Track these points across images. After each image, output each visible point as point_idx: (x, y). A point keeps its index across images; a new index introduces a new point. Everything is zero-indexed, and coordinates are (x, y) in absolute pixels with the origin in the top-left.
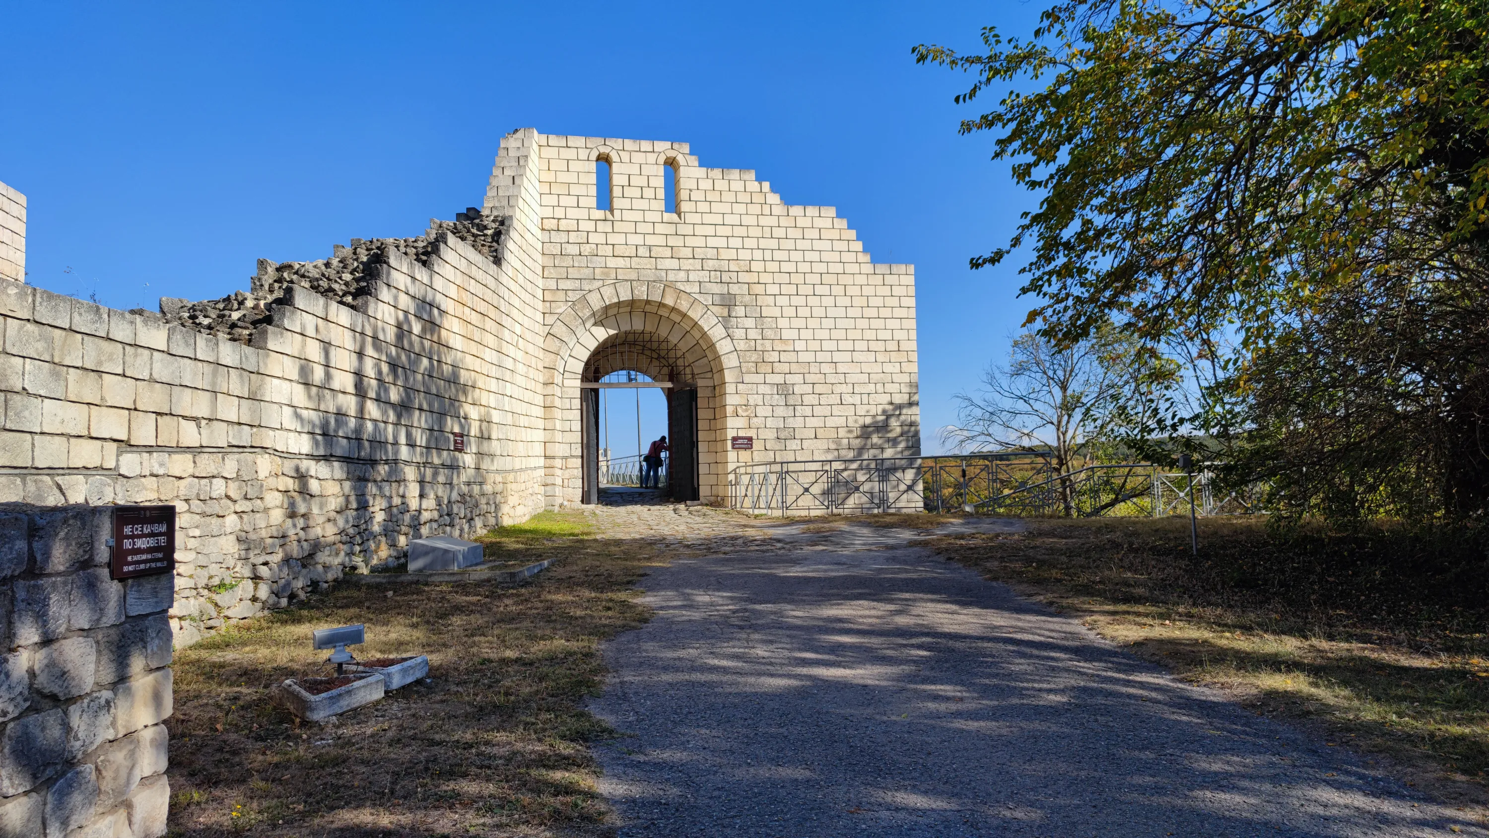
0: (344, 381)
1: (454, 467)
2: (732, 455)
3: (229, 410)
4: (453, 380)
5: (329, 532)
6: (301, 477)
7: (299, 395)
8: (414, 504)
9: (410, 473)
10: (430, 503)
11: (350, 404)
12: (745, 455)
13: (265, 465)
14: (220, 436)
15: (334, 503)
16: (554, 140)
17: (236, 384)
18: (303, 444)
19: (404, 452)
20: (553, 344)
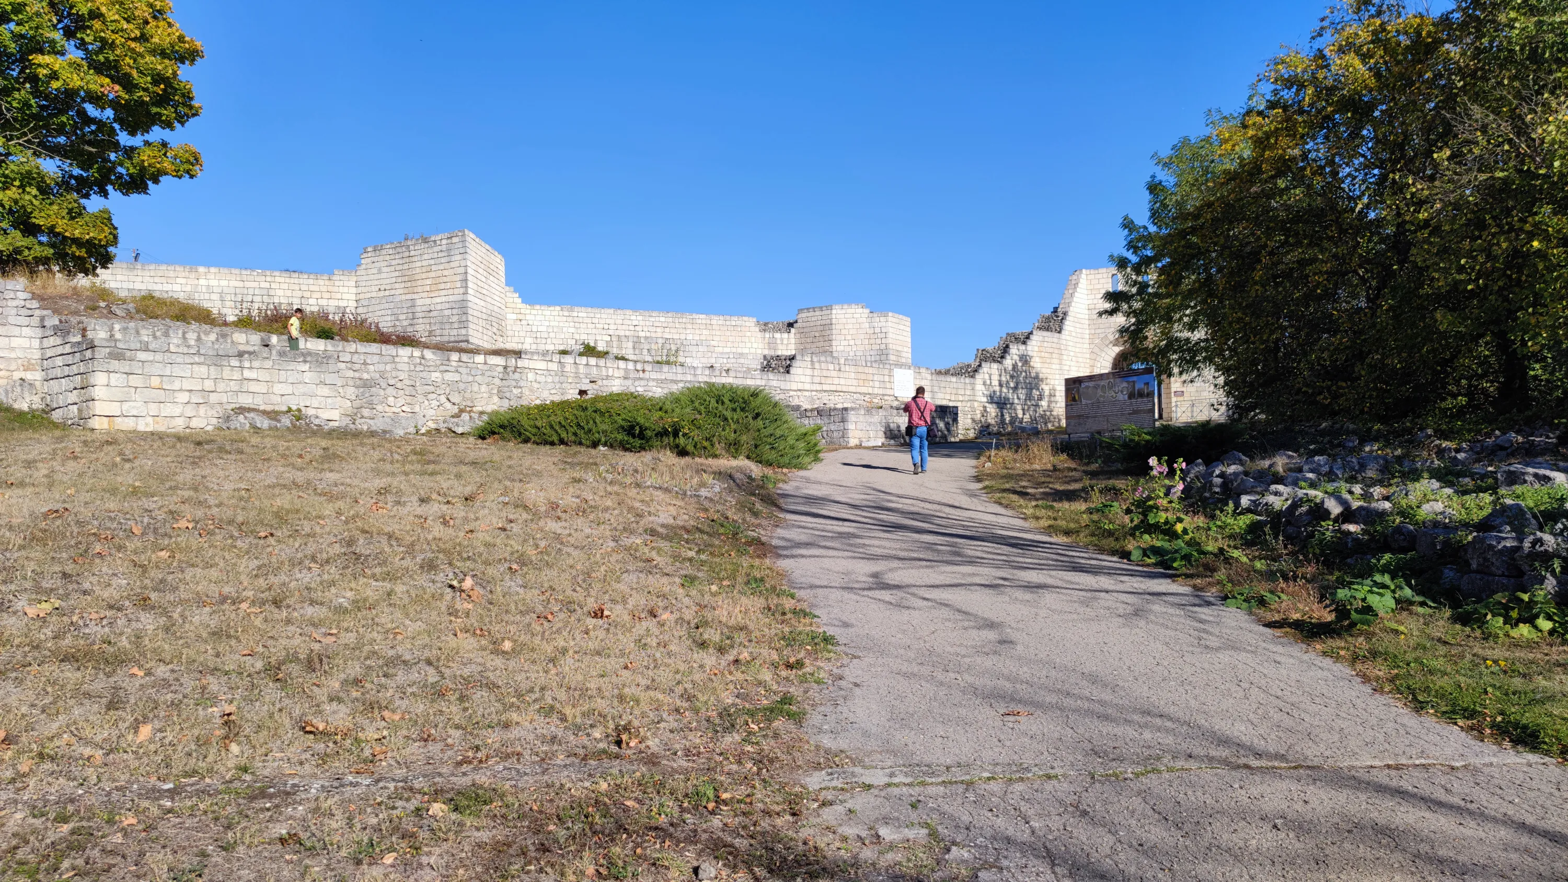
0: (996, 383)
1: (1037, 405)
2: (1174, 399)
3: (968, 392)
4: (1037, 377)
5: (993, 422)
6: (985, 407)
7: (983, 388)
8: (1020, 416)
9: (1019, 407)
10: (1027, 416)
11: (997, 388)
12: (1181, 399)
13: (976, 404)
14: (967, 398)
15: (994, 414)
16: (1092, 271)
17: (969, 387)
18: (985, 399)
19: (1016, 401)
20: (1094, 356)
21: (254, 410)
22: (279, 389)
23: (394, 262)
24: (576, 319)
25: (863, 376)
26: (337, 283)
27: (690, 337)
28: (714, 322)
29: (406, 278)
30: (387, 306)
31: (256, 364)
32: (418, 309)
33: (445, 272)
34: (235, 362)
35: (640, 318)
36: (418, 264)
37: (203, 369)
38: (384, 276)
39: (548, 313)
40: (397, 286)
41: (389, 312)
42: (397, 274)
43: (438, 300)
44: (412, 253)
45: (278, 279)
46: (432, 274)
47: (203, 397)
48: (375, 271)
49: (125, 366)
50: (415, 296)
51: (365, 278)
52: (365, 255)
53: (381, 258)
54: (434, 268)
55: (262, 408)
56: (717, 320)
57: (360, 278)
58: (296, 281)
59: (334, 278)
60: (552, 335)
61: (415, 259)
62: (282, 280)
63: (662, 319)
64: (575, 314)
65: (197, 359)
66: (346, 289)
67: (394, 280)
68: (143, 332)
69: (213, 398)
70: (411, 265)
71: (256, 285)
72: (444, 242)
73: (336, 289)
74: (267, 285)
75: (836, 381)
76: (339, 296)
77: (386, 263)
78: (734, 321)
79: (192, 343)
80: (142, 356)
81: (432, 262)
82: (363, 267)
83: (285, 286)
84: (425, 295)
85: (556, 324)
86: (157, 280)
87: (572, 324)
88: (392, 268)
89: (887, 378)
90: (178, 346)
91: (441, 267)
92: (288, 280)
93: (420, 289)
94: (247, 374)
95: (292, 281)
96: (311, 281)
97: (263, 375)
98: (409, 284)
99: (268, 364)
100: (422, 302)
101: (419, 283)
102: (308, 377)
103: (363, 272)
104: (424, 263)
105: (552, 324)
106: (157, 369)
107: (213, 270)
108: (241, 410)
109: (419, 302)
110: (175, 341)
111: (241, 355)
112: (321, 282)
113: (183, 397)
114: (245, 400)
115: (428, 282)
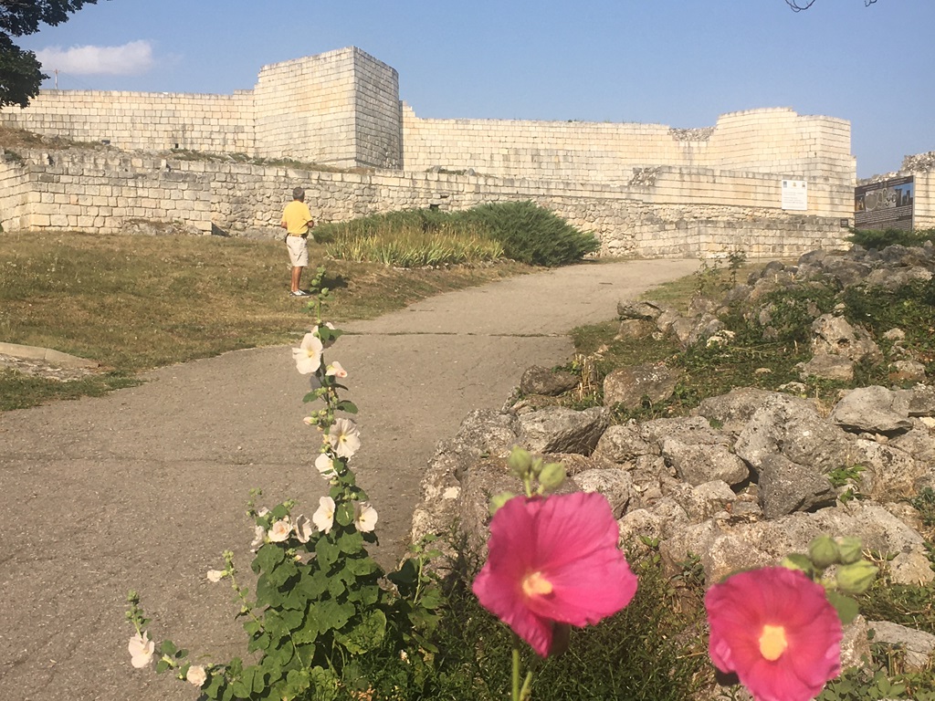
21: (144, 221)
22: (165, 204)
23: (288, 81)
24: (471, 133)
25: (742, 188)
26: (236, 103)
27: (594, 148)
28: (620, 131)
29: (299, 97)
30: (281, 124)
31: (148, 184)
32: (310, 127)
33: (335, 90)
34: (131, 183)
35: (540, 129)
36: (310, 82)
37: (108, 189)
38: (278, 94)
39: (442, 127)
40: (290, 104)
41: (284, 131)
42: (290, 92)
43: (329, 117)
44: (304, 71)
45: (183, 101)
46: (323, 92)
47: (108, 212)
48: (270, 90)
49: (52, 187)
50: (308, 114)
51: (262, 97)
52: (262, 74)
53: (275, 77)
54: (324, 85)
55: (152, 220)
56: (624, 129)
57: (257, 97)
58: (199, 102)
59: (235, 97)
60: (446, 149)
61: (307, 77)
62: (186, 101)
63: (563, 129)
64: (470, 127)
65: (103, 181)
66: (244, 109)
67: (287, 99)
68: (65, 159)
69: (116, 212)
70: (304, 83)
71: (162, 107)
72: (334, 59)
73: (235, 109)
74: (172, 107)
75: (710, 194)
76: (238, 116)
77: (280, 82)
78: (645, 129)
79: (101, 168)
80: (64, 179)
81: (322, 79)
82: (261, 85)
83: (189, 107)
84: (316, 113)
85: (451, 138)
86: (76, 105)
87: (467, 138)
88: (286, 87)
89: (772, 190)
90: (90, 171)
91: (331, 84)
92: (191, 101)
93: (311, 107)
94: (140, 192)
95: (195, 101)
96: (212, 102)
97: (152, 193)
98: (301, 102)
99: (156, 184)
100: (314, 120)
101: (312, 100)
102: (187, 194)
103: (260, 91)
104: (316, 81)
105: (447, 138)
106: (74, 189)
107: (125, 94)
108: (136, 221)
109: (311, 120)
110: (88, 166)
111: (136, 177)
112: (222, 103)
113: (93, 211)
114: (139, 213)
115: (319, 100)
